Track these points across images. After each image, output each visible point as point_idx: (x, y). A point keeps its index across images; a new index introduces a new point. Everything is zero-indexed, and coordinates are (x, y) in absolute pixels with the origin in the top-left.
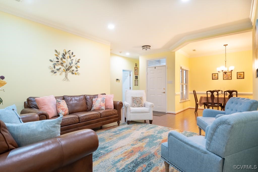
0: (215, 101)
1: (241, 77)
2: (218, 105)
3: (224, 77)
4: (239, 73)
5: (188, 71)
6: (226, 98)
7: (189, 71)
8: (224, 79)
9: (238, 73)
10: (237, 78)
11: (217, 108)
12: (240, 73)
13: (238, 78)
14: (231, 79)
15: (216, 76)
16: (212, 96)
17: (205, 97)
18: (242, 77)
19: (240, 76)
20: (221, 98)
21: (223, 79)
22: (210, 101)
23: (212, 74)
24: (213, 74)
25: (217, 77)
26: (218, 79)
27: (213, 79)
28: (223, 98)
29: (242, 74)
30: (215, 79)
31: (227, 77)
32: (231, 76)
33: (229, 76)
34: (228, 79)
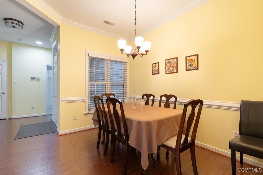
1: (193, 67)
3: (167, 69)
4: (189, 58)
7: (127, 63)
8: (167, 72)
9: (187, 58)
10: (187, 70)
12: (191, 58)
13: (187, 68)
14: (177, 72)
18: (195, 66)
19: (190, 65)
21: (166, 74)
25: (157, 69)
26: (159, 73)
27: (153, 74)
29: (194, 60)
30: (155, 73)
31: (171, 69)
32: (177, 67)
33: (174, 66)
34: (172, 72)
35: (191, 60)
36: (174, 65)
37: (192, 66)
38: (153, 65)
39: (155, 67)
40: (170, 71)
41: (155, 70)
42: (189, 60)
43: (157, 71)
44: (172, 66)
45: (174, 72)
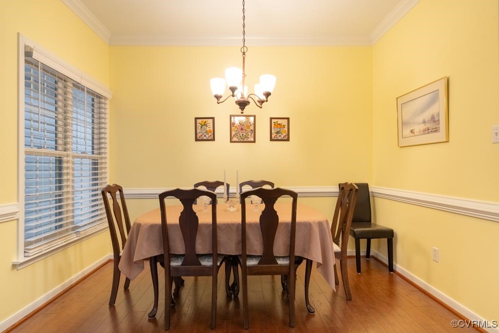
0: (202, 246)
1: (282, 136)
2: (215, 262)
3: (233, 133)
4: (275, 121)
5: (103, 100)
6: (250, 225)
7: (108, 102)
8: (235, 139)
9: (273, 121)
10: (271, 140)
11: (211, 278)
12: (280, 121)
13: (273, 136)
14: (254, 142)
15: (208, 129)
16: (189, 218)
17: (152, 226)
18: (285, 134)
19: (278, 133)
20: (229, 226)
21: (231, 142)
22: (178, 246)
23: (196, 119)
24: (199, 121)
25: (210, 131)
26: (214, 140)
27: (197, 140)
28: (238, 227)
29: (284, 126)
30: (205, 138)
31: (243, 135)
32: (254, 131)
33: (248, 130)
34: (243, 139)
35: (279, 124)
36: (249, 128)
37: (280, 134)
38: (198, 120)
39: (205, 124)
40: (241, 139)
41: (204, 132)
42: (276, 124)
43: (210, 134)
44: (245, 130)
45: (249, 140)
